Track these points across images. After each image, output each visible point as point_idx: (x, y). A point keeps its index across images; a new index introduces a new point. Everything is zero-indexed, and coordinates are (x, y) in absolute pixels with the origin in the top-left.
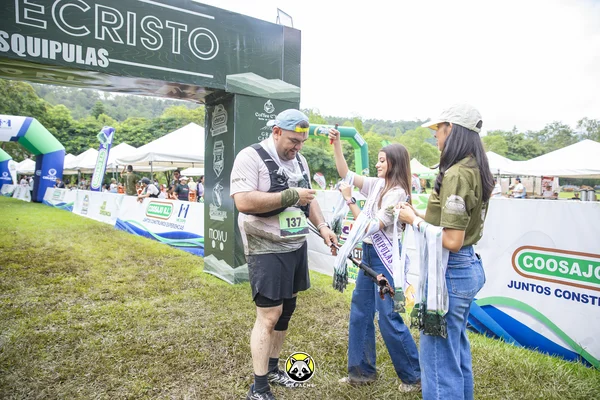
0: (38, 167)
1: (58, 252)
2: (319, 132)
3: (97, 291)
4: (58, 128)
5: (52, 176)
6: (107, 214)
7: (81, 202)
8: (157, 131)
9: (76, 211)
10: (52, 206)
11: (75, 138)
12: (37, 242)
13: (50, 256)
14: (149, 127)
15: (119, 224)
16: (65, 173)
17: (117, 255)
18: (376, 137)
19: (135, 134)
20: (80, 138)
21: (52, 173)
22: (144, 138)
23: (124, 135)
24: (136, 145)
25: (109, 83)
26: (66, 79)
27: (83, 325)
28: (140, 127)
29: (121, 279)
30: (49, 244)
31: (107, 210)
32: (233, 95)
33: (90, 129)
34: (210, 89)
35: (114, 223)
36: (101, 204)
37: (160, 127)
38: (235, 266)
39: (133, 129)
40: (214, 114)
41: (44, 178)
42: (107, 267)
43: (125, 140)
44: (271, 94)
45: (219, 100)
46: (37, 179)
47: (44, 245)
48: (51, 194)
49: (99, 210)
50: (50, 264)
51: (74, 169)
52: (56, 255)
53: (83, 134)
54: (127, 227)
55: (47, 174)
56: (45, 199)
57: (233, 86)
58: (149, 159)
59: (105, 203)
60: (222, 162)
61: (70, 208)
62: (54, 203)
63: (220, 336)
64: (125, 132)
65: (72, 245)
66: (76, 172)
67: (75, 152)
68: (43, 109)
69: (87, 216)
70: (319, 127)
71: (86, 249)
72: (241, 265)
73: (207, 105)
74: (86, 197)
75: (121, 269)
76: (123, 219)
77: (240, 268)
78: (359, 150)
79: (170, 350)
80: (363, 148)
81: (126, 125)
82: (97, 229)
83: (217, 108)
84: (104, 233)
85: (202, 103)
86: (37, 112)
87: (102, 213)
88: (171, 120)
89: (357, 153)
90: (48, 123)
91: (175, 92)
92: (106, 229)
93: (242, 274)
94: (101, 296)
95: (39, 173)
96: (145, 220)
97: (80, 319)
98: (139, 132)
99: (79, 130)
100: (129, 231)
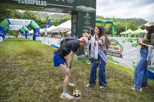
0: (34, 32)
1: (38, 51)
2: (103, 22)
3: (45, 61)
4: (39, 22)
5: (37, 34)
6: (49, 43)
7: (43, 40)
9: (42, 42)
10: (37, 41)
11: (42, 25)
12: (33, 49)
13: (36, 52)
14: (60, 22)
15: (52, 45)
16: (40, 33)
17: (51, 53)
18: (119, 23)
19: (56, 23)
20: (43, 25)
22: (58, 24)
23: (54, 24)
24: (56, 26)
25: (47, 10)
26: (37, 9)
27: (42, 68)
28: (57, 22)
29: (51, 58)
30: (36, 49)
31: (49, 42)
32: (78, 12)
33: (46, 22)
34: (72, 10)
35: (51, 45)
36: (48, 41)
37: (62, 21)
38: (78, 56)
39: (56, 22)
40: (73, 17)
41: (36, 34)
42: (48, 55)
43: (54, 25)
44: (88, 11)
45: (75, 13)
46: (34, 34)
47: (35, 50)
48: (37, 38)
49: (47, 42)
50: (36, 54)
51: (42, 32)
52: (37, 52)
55: (36, 33)
56: (36, 39)
57: (78, 9)
58: (58, 29)
59: (49, 40)
60: (75, 29)
61: (41, 41)
62: (38, 40)
63: (73, 72)
64: (54, 23)
65: (41, 50)
66: (42, 33)
67: (42, 28)
68: (35, 18)
69: (45, 43)
70: (103, 20)
71: (44, 51)
72: (80, 55)
73: (72, 15)
75: (51, 56)
76: (53, 44)
77: (79, 56)
78: (114, 27)
79: (61, 75)
80: (115, 26)
81: (54, 21)
82: (47, 46)
83: (74, 15)
84: (48, 47)
85: (70, 14)
86: (34, 19)
87: (48, 42)
88: (65, 20)
89: (113, 28)
90: (36, 21)
91: (63, 11)
92: (49, 46)
93: (80, 58)
94: (46, 62)
95: (34, 33)
96: (58, 44)
97: (41, 67)
98: (57, 23)
99: (43, 23)
100: (54, 47)
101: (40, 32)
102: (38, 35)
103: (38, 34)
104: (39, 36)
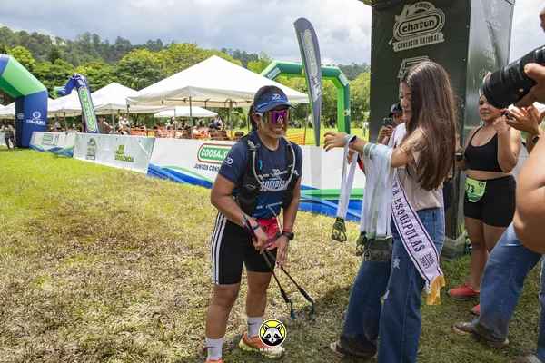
0: (19, 110)
5: (36, 119)
6: (129, 159)
7: (85, 146)
8: (123, 74)
9: (80, 157)
10: (43, 151)
14: (115, 71)
15: (153, 171)
16: (48, 117)
19: (101, 77)
20: (45, 82)
21: (37, 116)
28: (107, 69)
35: (146, 172)
36: (116, 149)
37: (126, 70)
40: (400, 18)
41: (29, 121)
48: (38, 138)
49: (114, 155)
53: (47, 78)
54: (169, 174)
55: (30, 118)
56: (33, 143)
59: (122, 147)
61: (70, 154)
62: (46, 148)
64: (90, 75)
74: (91, 140)
76: (160, 164)
78: (343, 90)
80: (346, 88)
81: (90, 69)
83: (410, 8)
87: (119, 158)
88: (137, 64)
89: (339, 93)
92: (134, 178)
96: (199, 167)
98: (105, 75)
99: (44, 74)
100: (172, 179)
101: (50, 109)
102: (42, 123)
103: (42, 119)
104: (45, 128)
